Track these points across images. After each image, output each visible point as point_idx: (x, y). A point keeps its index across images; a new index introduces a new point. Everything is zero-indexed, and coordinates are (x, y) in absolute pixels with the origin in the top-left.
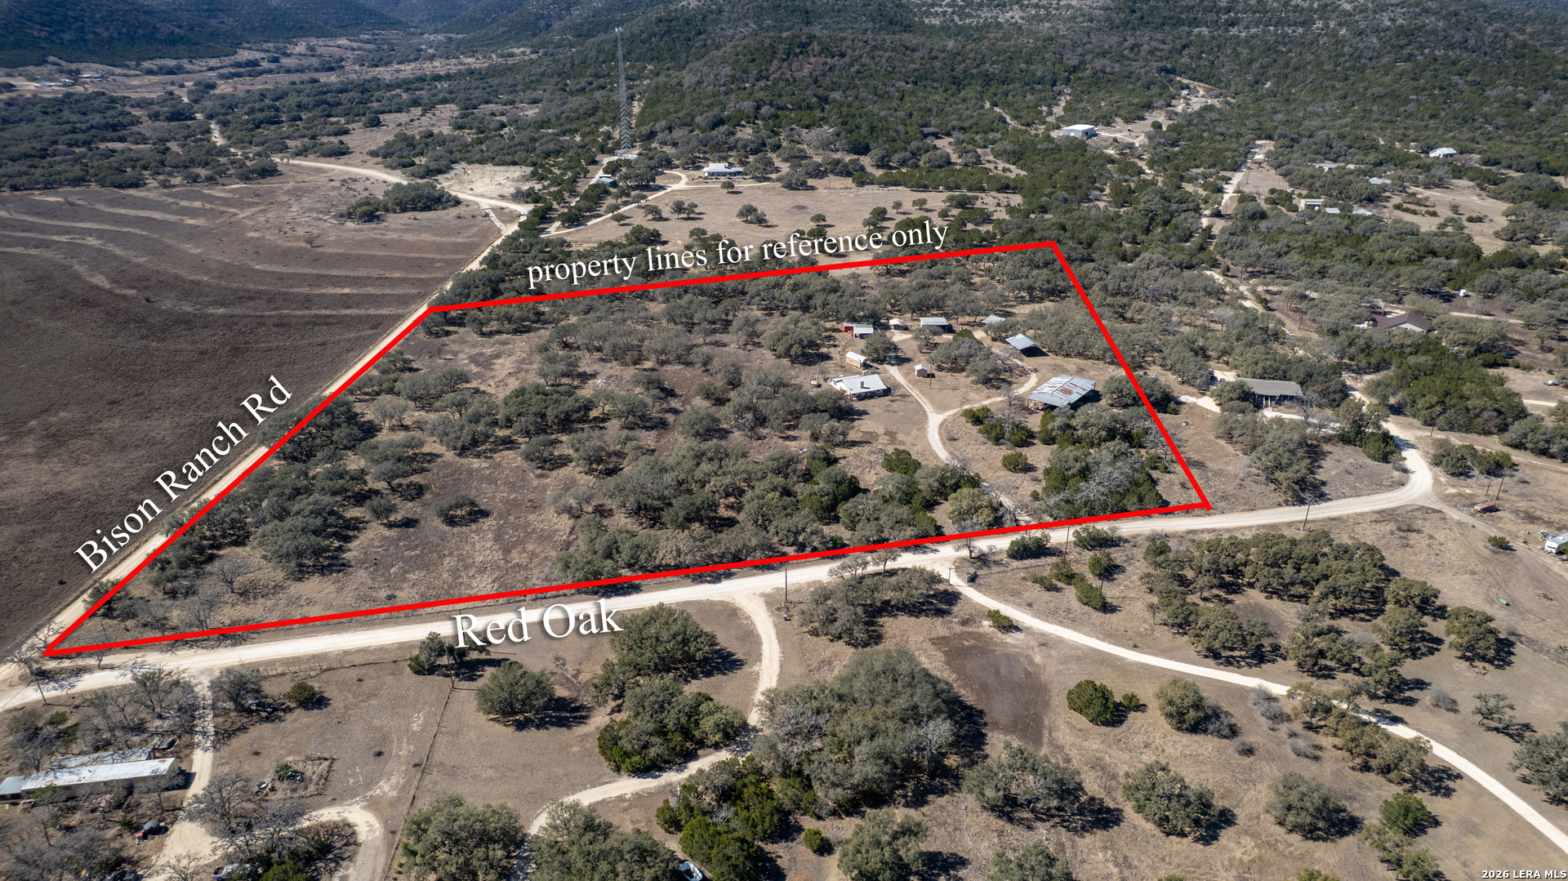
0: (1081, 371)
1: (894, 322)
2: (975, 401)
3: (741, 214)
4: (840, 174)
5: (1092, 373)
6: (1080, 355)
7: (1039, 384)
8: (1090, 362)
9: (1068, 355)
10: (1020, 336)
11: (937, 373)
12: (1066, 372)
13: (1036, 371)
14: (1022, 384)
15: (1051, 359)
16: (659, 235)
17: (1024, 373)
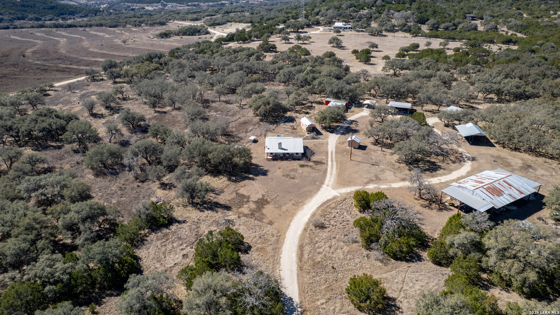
0: (526, 168)
1: (367, 102)
2: (386, 181)
3: (331, 42)
4: (405, 31)
5: (540, 172)
6: (531, 150)
7: (469, 174)
8: (541, 160)
9: (516, 149)
10: (470, 125)
11: (370, 147)
12: (506, 165)
13: (474, 159)
14: (451, 171)
15: (497, 151)
16: (275, 48)
17: (460, 159)
